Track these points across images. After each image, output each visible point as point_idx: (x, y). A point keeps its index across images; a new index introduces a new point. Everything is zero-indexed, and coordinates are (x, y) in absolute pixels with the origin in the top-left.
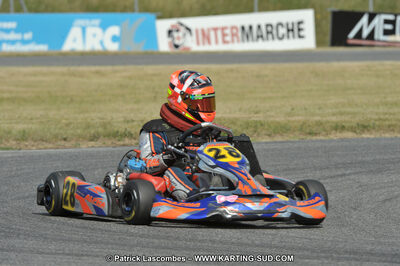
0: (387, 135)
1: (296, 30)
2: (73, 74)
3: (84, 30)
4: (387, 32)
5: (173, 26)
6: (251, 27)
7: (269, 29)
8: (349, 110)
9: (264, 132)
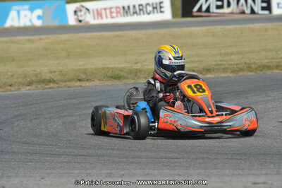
0: (223, 75)
1: (158, 8)
2: (13, 42)
3: (18, 12)
4: (218, 7)
5: (77, 8)
6: (129, 7)
7: (141, 7)
8: (197, 59)
9: (142, 76)
